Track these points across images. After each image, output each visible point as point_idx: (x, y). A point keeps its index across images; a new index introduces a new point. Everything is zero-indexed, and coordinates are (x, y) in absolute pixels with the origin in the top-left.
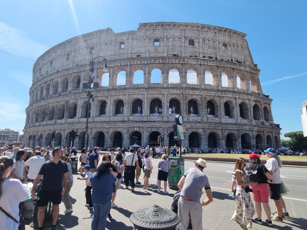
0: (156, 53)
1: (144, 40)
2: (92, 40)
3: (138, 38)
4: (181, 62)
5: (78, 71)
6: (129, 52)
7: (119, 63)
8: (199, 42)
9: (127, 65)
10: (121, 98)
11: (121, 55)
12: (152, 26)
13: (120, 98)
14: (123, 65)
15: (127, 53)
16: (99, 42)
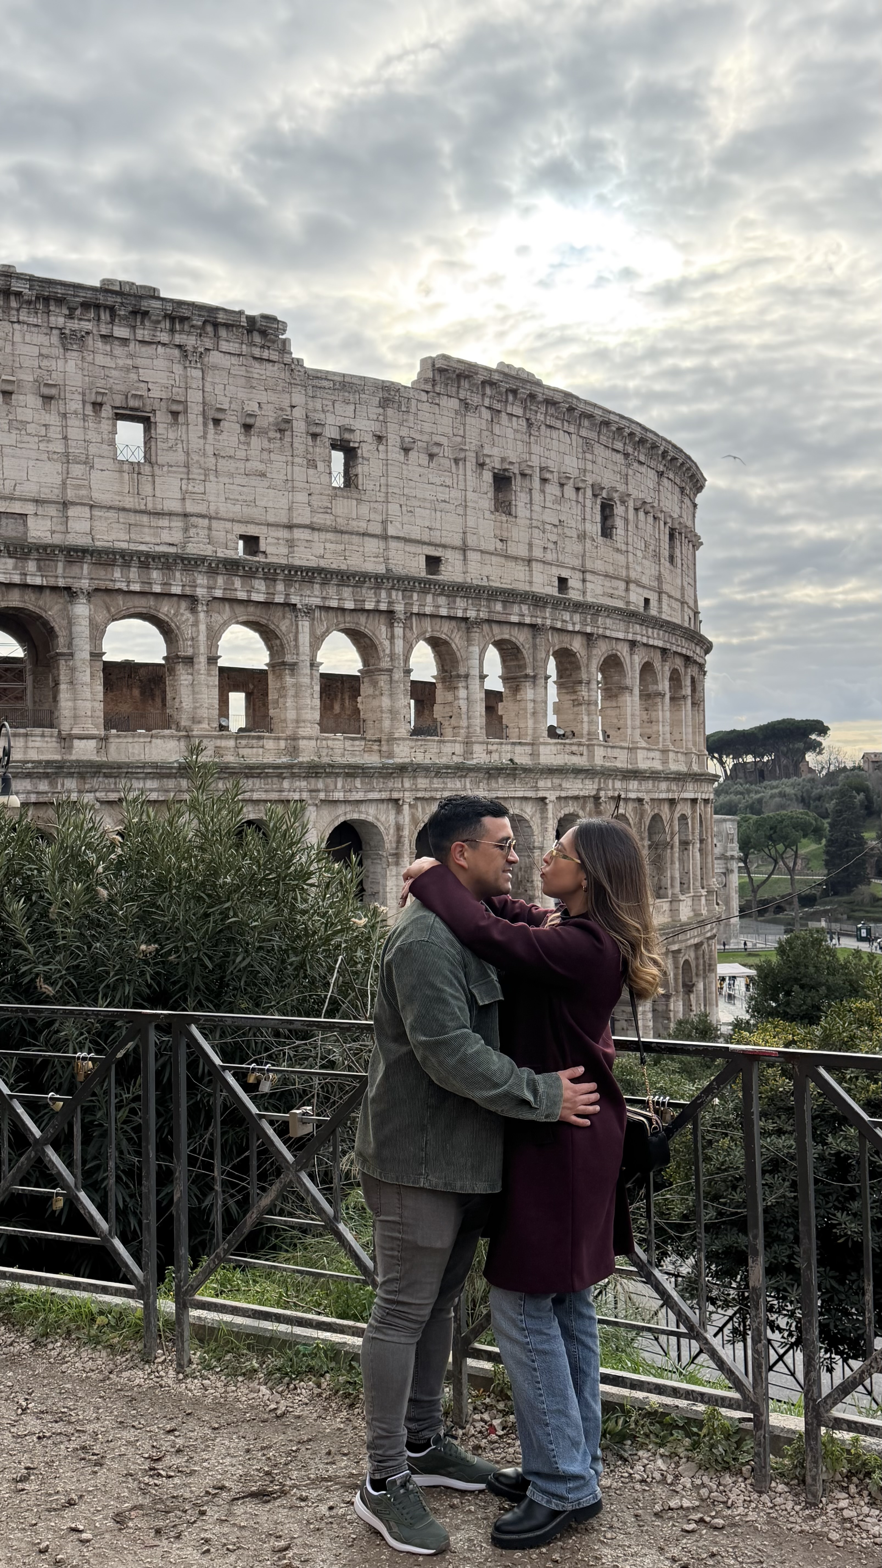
0: (503, 560)
1: (454, 470)
3: (435, 450)
4: (589, 630)
6: (391, 531)
7: (347, 592)
8: (626, 520)
9: (390, 613)
10: (370, 819)
11: (346, 536)
12: (488, 391)
13: (363, 817)
14: (368, 611)
15: (376, 529)
16: (195, 397)
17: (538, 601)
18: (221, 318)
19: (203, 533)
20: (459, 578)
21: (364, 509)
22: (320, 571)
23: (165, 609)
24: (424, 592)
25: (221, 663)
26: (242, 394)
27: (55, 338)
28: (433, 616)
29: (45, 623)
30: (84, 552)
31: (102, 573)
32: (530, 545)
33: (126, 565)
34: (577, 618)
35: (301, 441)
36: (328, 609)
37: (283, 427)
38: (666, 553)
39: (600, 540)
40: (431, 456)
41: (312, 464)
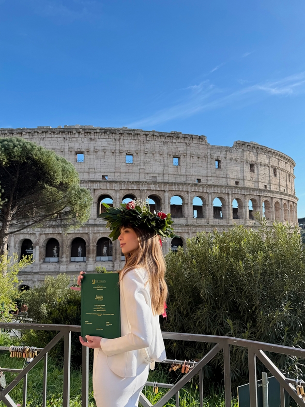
0: (252, 182)
1: (241, 164)
2: (176, 145)
3: (237, 160)
4: (272, 196)
5: (158, 189)
6: (228, 177)
7: (219, 189)
8: (279, 173)
9: (228, 193)
11: (219, 178)
12: (248, 147)
14: (223, 193)
15: (225, 176)
16: (188, 152)
17: (260, 190)
18: (194, 137)
19: (190, 179)
20: (243, 186)
21: (222, 173)
22: (213, 185)
23: (182, 194)
24: (235, 189)
25: (193, 204)
26: (198, 151)
27: (162, 143)
28: (237, 194)
29: (160, 197)
30: (167, 183)
31: (170, 187)
32: (258, 179)
33: (175, 185)
34: (269, 194)
35: (209, 160)
36: (215, 193)
37: (206, 157)
38: (288, 180)
39: (273, 177)
40: (236, 161)
41: (211, 164)
